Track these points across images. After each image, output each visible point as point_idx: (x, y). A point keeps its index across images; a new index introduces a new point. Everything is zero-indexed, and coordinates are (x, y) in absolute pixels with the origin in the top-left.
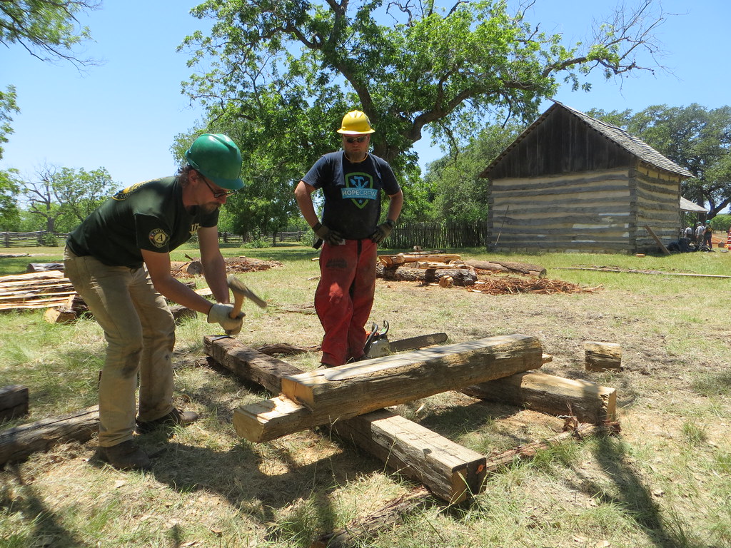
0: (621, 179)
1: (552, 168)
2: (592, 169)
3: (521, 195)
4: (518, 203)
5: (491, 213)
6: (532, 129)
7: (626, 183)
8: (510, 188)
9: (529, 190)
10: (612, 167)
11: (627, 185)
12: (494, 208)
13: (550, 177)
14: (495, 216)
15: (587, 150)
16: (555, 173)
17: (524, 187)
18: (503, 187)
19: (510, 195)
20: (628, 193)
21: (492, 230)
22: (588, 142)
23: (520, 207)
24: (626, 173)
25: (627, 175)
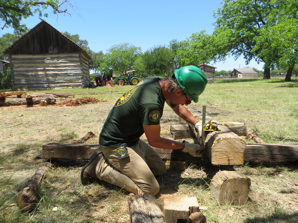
0: (76, 58)
1: (44, 51)
2: (63, 53)
3: (29, 63)
4: (28, 67)
5: (12, 72)
6: (32, 31)
7: (78, 59)
8: (22, 59)
9: (33, 61)
10: (72, 52)
11: (79, 60)
12: (14, 69)
13: (44, 55)
14: (15, 73)
15: (60, 44)
16: (45, 54)
17: (30, 59)
18: (18, 58)
19: (23, 63)
20: (79, 64)
21: (14, 80)
22: (60, 41)
23: (29, 69)
24: (78, 55)
25: (78, 56)
